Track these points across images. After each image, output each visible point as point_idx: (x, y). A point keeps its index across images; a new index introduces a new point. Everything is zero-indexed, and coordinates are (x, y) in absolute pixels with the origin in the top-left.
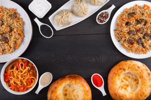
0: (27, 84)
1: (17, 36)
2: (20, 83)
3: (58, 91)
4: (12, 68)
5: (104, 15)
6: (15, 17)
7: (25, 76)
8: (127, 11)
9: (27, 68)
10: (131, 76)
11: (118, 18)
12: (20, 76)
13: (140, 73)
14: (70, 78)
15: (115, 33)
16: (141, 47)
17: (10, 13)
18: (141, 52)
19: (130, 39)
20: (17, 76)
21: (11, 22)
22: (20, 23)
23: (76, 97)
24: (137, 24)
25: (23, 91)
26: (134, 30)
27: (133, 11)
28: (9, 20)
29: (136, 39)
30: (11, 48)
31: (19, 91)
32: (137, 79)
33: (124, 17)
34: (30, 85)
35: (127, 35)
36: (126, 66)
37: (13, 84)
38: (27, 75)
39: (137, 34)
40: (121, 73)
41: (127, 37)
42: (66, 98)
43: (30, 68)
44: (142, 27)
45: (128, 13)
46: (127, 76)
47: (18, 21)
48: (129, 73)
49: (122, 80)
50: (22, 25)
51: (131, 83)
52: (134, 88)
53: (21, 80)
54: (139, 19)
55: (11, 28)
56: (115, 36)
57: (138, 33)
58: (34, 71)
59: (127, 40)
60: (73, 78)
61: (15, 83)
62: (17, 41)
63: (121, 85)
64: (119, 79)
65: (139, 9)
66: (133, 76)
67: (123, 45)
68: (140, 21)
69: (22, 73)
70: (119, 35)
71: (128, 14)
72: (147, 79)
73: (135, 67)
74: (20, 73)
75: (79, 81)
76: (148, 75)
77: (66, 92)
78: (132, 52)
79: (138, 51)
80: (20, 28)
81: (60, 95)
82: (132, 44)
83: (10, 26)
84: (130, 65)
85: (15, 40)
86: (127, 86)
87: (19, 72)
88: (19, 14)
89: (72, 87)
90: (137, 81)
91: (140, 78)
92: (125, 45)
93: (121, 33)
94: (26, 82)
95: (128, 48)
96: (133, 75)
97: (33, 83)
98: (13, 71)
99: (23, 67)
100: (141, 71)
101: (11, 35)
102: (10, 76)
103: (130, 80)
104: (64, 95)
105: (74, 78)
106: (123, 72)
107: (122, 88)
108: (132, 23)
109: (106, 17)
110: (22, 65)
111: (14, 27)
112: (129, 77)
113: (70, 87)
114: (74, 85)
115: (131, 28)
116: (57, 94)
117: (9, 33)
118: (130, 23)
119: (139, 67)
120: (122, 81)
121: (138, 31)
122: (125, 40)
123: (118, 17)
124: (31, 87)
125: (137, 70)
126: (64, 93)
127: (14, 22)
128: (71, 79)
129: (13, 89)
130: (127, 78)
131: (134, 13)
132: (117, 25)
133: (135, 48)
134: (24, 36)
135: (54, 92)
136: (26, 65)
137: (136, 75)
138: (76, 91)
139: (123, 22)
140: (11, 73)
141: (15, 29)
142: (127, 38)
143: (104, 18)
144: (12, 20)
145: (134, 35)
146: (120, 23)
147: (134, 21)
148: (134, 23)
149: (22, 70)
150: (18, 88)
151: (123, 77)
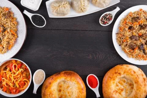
0: (20, 87)
1: (11, 36)
2: (13, 85)
3: (52, 87)
4: (5, 69)
5: (107, 17)
6: (9, 17)
7: (18, 78)
8: (131, 15)
9: (21, 70)
10: (126, 80)
11: (122, 22)
12: (12, 78)
13: (136, 78)
14: (65, 75)
15: (116, 36)
16: (142, 53)
17: (4, 12)
18: (141, 58)
19: (132, 44)
20: (10, 78)
21: (4, 21)
22: (14, 22)
23: (70, 94)
24: (140, 29)
25: (15, 93)
26: (137, 35)
27: (138, 16)
28: (3, 19)
29: (138, 44)
30: (4, 48)
31: (11, 93)
32: (132, 84)
33: (127, 21)
34: (23, 87)
35: (129, 39)
36: (122, 70)
37: (6, 85)
38: (20, 77)
39: (139, 40)
40: (116, 77)
41: (129, 41)
42: (60, 94)
43: (23, 70)
44: (145, 33)
45: (132, 17)
46: (122, 81)
47: (12, 20)
48: (124, 77)
49: (116, 84)
50: (16, 25)
51: (126, 88)
52: (128, 92)
53: (14, 82)
54: (143, 24)
55: (5, 27)
56: (117, 39)
57: (141, 39)
58: (28, 73)
59: (128, 44)
60: (68, 75)
61: (7, 84)
62: (10, 41)
63: (116, 89)
64: (114, 83)
65: (143, 14)
66: (129, 81)
67: (124, 50)
68: (144, 26)
69: (15, 75)
70: (121, 39)
71: (132, 19)
72: (143, 84)
73: (131, 72)
74: (13, 75)
75: (74, 78)
76: (143, 80)
77: (61, 88)
78: (133, 57)
79: (139, 57)
80: (14, 28)
81: (54, 90)
82: (133, 49)
83: (3, 26)
84: (126, 69)
85: (8, 40)
86: (122, 90)
87: (12, 73)
88: (14, 13)
89: (67, 84)
90: (132, 86)
91: (136, 83)
92: (126, 50)
93: (124, 37)
94: (19, 84)
95: (129, 53)
96: (128, 79)
97: (26, 86)
98: (5, 73)
99: (17, 69)
100: (136, 76)
101: (4, 34)
102: (2, 77)
103: (125, 84)
104: (58, 91)
105: (70, 74)
106: (119, 77)
107: (117, 92)
108: (135, 28)
109: (110, 19)
110: (15, 66)
111: (8, 27)
112: (124, 81)
113: (64, 83)
114: (69, 82)
115: (134, 33)
116: (51, 90)
117: (3, 32)
118: (134, 28)
119: (135, 72)
120: (117, 86)
121: (141, 36)
122: (127, 44)
123: (121, 20)
124: (24, 90)
125: (133, 75)
126: (58, 89)
127: (8, 21)
128: (67, 76)
129: (5, 91)
130: (122, 82)
131: (138, 18)
132: (120, 28)
133: (136, 54)
134: (18, 37)
135: (49, 88)
136: (19, 67)
137: (132, 80)
138: (70, 88)
139: (126, 26)
140: (3, 74)
141: (8, 29)
142: (129, 43)
143: (108, 20)
144: (6, 19)
145: (136, 40)
146: (122, 26)
147: (138, 26)
148: (137, 27)
149: (15, 72)
150: (10, 90)
151: (118, 81)
